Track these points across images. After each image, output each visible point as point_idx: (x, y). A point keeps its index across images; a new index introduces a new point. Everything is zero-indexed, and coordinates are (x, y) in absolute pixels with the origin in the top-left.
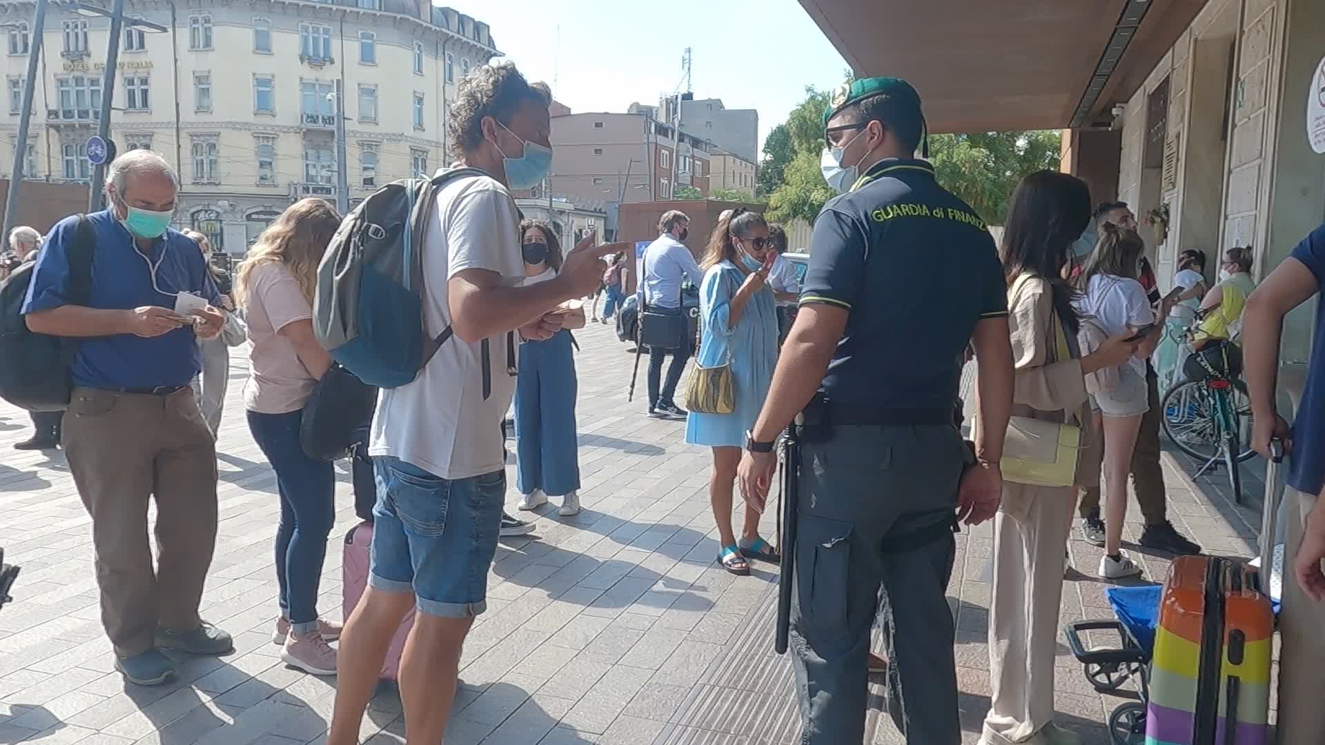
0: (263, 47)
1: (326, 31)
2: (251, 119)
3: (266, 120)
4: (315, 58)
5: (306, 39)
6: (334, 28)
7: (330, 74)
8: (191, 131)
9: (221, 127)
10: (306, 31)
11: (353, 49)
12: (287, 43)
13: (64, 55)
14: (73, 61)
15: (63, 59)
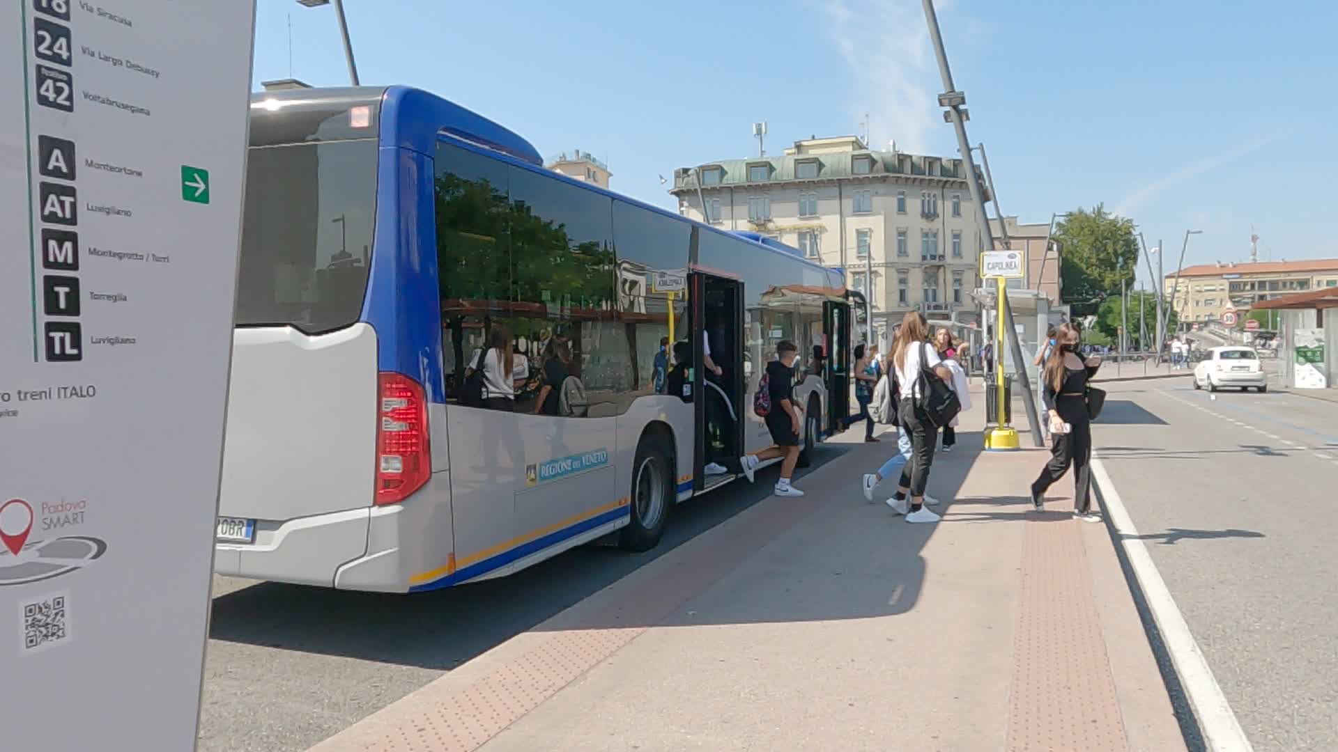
0: (902, 208)
1: (934, 196)
2: (896, 259)
3: (903, 260)
4: (929, 215)
5: (923, 201)
6: (938, 192)
7: (937, 224)
8: (853, 270)
9: (879, 266)
10: (923, 196)
11: (949, 205)
12: (914, 205)
13: (750, 222)
14: (757, 225)
15: (749, 224)
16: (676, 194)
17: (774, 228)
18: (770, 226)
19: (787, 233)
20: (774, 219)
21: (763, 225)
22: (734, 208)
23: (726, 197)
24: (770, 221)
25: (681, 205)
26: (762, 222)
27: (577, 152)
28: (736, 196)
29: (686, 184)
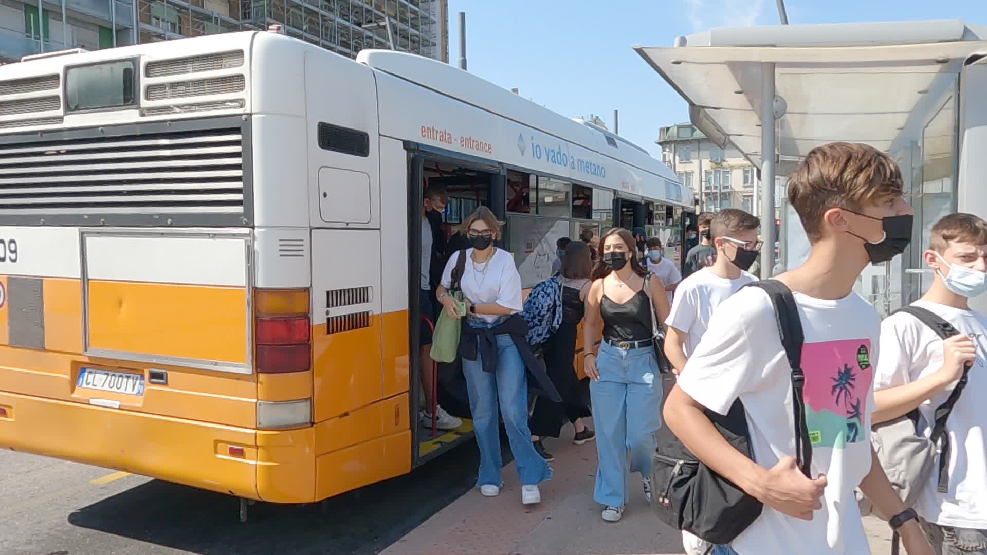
13: (711, 161)
14: (716, 164)
15: (710, 163)
16: (660, 144)
17: (727, 166)
18: (724, 164)
19: (735, 169)
20: (727, 159)
21: (719, 164)
22: (700, 153)
23: (695, 145)
24: (724, 161)
25: (664, 150)
26: (719, 161)
27: (592, 115)
28: (701, 145)
29: (668, 138)
